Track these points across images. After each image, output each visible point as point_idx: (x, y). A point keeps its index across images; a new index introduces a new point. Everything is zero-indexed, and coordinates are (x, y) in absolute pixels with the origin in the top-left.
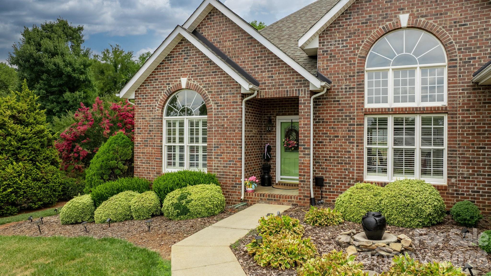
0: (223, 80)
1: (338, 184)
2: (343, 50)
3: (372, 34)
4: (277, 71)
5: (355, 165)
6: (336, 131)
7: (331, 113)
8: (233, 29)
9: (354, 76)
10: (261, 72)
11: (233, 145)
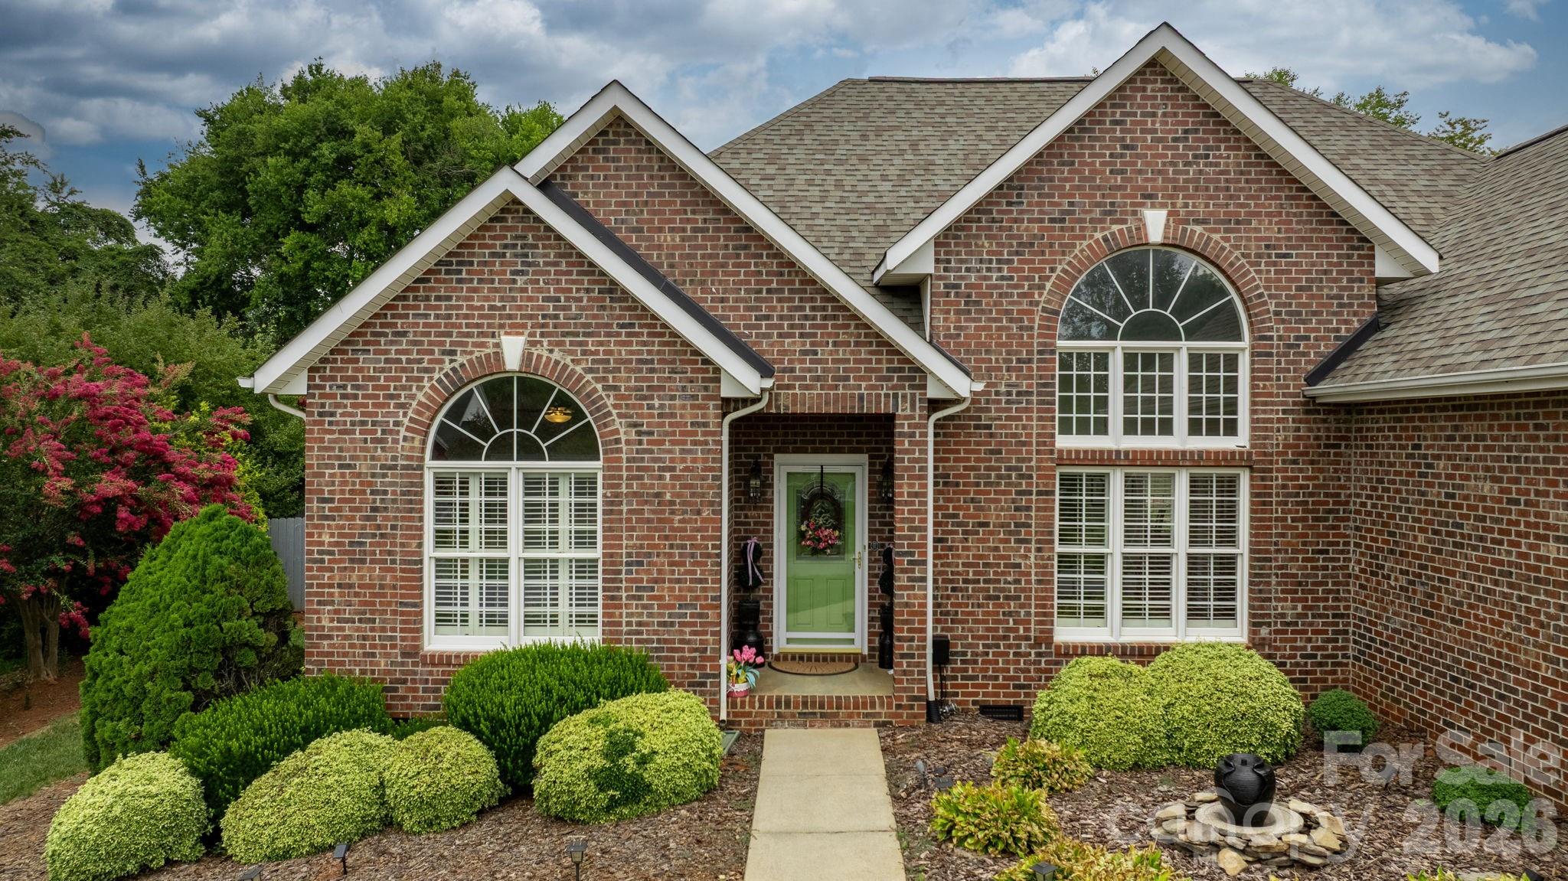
0: (658, 352)
1: (987, 654)
2: (1000, 287)
3: (1077, 251)
4: (829, 335)
5: (1033, 602)
6: (981, 509)
7: (968, 460)
8: (685, 195)
9: (1030, 361)
10: (780, 335)
11: (693, 556)
